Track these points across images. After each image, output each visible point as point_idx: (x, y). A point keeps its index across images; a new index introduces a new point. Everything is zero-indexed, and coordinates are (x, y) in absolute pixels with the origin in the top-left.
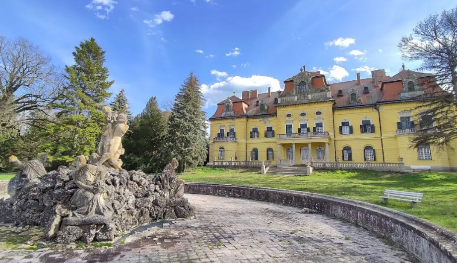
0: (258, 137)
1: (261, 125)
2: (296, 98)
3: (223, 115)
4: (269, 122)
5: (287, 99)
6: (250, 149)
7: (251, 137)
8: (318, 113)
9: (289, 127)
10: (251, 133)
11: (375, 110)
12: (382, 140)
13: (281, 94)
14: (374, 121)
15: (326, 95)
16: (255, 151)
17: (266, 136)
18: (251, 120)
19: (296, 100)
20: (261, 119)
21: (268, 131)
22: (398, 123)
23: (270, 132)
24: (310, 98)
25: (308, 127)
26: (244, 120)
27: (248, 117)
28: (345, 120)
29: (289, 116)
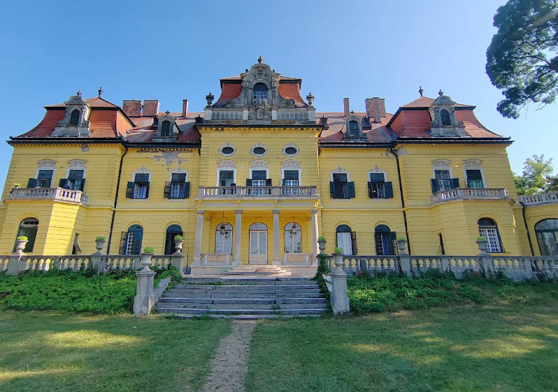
0: (147, 197)
1: (159, 168)
2: (245, 114)
3: (58, 132)
4: (180, 162)
5: (225, 113)
6: (122, 226)
7: (130, 195)
8: (291, 150)
9: (226, 176)
10: (130, 185)
11: (391, 155)
12: (404, 212)
13: (214, 102)
14: (390, 176)
15: (307, 115)
16: (135, 233)
17: (168, 194)
18: (133, 154)
19: (245, 117)
20: (160, 154)
21: (174, 182)
22: (433, 181)
23: (179, 187)
24: (274, 117)
25: (268, 178)
26: (117, 150)
27: (127, 145)
28: (340, 169)
29: (228, 150)
